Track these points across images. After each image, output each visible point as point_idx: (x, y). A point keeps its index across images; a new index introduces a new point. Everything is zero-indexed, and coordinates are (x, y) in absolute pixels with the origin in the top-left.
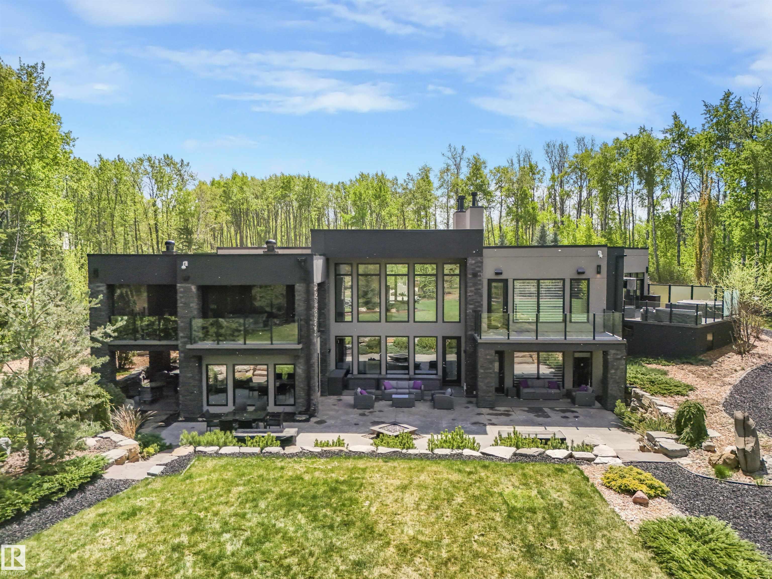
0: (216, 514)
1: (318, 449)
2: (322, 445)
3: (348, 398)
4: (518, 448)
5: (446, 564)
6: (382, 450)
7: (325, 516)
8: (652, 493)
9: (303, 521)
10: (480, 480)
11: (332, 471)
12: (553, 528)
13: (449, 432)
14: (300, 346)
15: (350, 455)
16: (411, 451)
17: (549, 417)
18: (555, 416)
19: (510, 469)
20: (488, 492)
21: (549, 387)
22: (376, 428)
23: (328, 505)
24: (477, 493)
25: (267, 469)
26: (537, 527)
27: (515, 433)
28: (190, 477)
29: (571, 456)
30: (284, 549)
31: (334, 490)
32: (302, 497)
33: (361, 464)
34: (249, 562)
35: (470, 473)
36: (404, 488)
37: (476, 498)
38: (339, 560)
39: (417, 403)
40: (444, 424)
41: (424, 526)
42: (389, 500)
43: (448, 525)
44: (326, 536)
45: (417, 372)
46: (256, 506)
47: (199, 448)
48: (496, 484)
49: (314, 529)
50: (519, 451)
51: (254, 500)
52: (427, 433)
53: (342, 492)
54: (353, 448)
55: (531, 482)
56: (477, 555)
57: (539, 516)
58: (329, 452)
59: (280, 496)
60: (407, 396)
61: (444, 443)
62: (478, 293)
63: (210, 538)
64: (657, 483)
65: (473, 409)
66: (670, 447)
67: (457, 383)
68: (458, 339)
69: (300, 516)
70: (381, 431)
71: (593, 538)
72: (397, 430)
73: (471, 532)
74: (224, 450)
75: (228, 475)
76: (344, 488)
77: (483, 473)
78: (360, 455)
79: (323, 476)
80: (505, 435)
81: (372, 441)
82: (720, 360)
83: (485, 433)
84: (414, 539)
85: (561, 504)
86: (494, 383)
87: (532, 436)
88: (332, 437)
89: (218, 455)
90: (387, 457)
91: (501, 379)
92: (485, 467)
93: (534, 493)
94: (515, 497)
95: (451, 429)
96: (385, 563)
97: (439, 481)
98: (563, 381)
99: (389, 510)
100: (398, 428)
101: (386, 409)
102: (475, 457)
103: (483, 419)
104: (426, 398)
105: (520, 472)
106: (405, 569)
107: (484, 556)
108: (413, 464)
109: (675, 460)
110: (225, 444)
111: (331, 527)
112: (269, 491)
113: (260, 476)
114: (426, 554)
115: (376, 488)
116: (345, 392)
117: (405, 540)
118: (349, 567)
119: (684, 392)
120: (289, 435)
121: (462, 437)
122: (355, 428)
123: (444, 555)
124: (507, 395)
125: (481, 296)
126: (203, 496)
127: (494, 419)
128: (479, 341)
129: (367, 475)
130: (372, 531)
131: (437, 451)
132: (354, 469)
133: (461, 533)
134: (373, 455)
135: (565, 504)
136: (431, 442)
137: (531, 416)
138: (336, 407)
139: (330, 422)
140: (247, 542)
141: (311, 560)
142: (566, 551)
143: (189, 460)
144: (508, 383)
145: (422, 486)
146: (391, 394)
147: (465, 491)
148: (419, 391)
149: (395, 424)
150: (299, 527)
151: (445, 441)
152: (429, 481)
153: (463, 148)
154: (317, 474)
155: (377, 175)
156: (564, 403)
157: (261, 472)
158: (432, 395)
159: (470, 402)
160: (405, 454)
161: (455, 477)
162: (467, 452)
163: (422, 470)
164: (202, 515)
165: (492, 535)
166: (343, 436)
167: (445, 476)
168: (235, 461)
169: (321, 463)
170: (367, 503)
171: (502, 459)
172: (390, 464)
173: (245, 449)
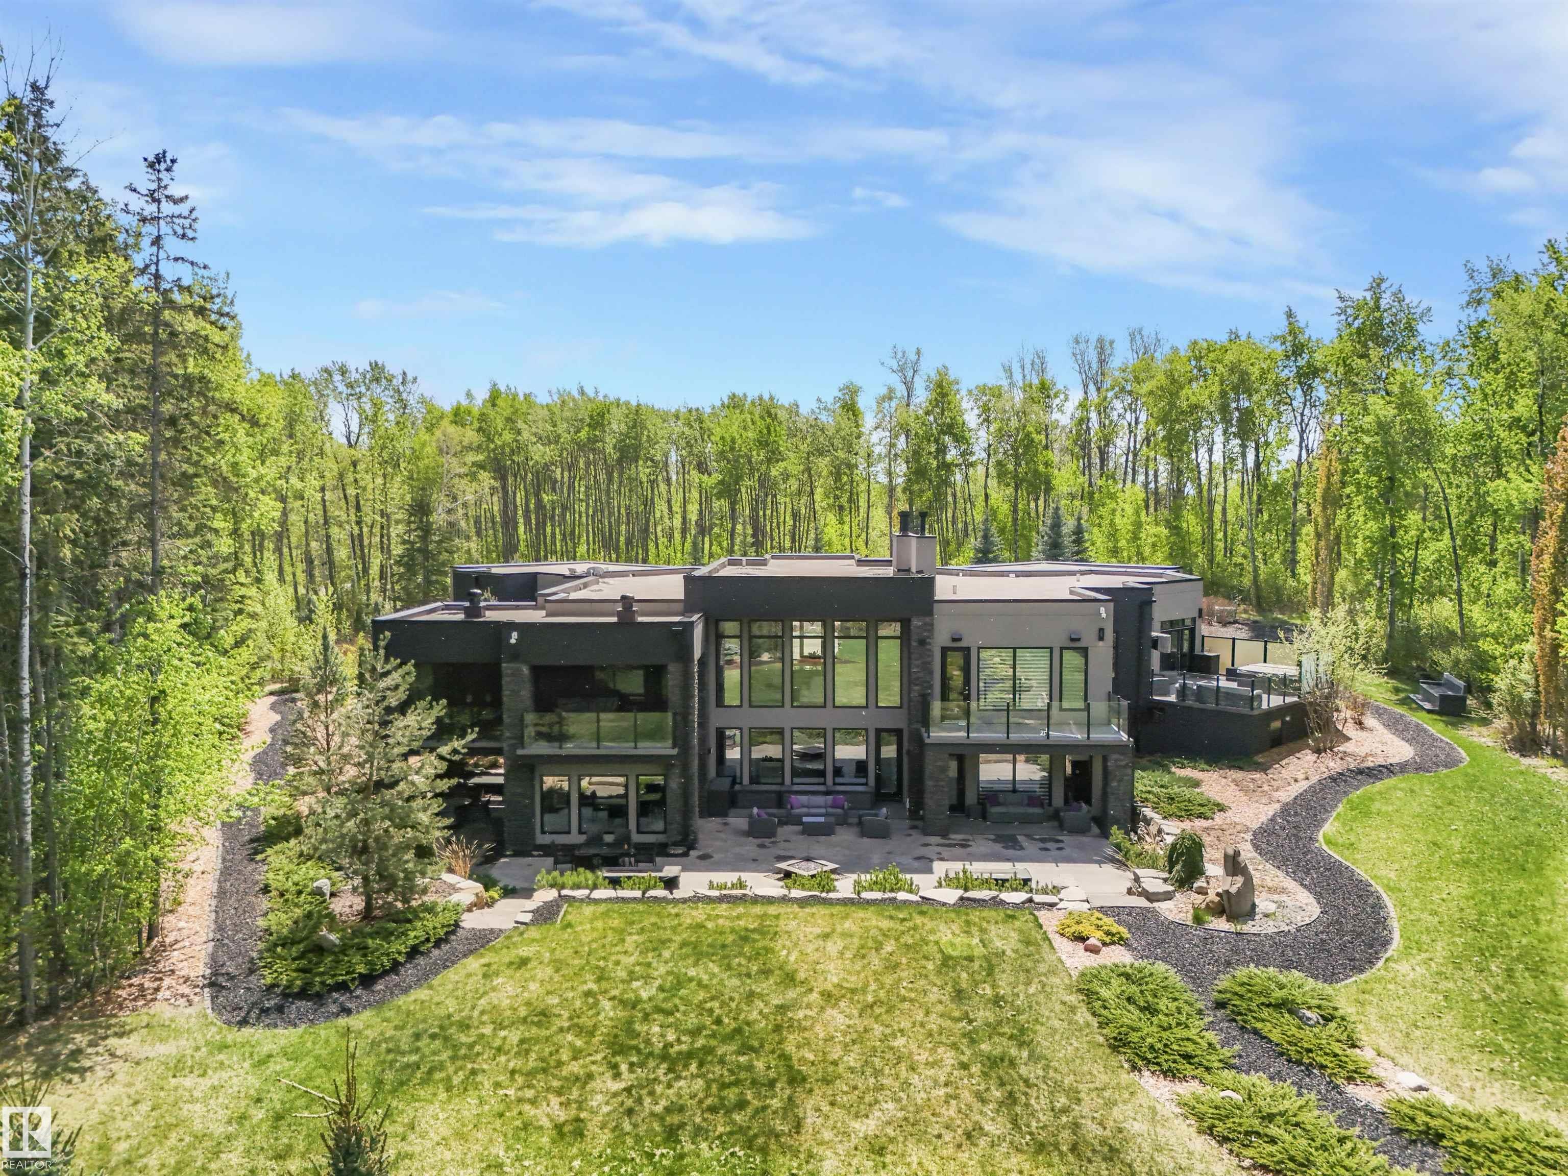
0: (617, 963)
1: (715, 893)
2: (720, 887)
3: (738, 821)
4: (966, 889)
5: (871, 1007)
6: (796, 893)
7: (740, 965)
8: (1107, 939)
9: (716, 970)
10: (915, 928)
11: (738, 917)
12: (988, 975)
13: (881, 870)
14: (675, 752)
15: (756, 900)
16: (832, 895)
17: (1022, 848)
18: (1031, 847)
19: (953, 915)
20: (923, 940)
21: (1029, 805)
22: (783, 865)
23: (741, 954)
24: (910, 941)
25: (658, 915)
26: (971, 975)
27: (965, 872)
28: (569, 925)
29: (1030, 900)
30: (702, 995)
31: (745, 939)
32: (709, 946)
33: (772, 910)
34: (668, 1006)
35: (904, 920)
36: (826, 936)
37: (908, 947)
38: (762, 1005)
39: (838, 829)
40: (876, 859)
41: (850, 973)
42: (810, 949)
43: (875, 973)
44: (743, 984)
45: (838, 780)
46: (660, 955)
47: (564, 892)
48: (932, 931)
49: (730, 977)
50: (967, 895)
51: (654, 950)
52: (853, 872)
53: (755, 941)
54: (760, 892)
55: (974, 930)
56: (904, 999)
57: (976, 965)
58: (730, 896)
59: (684, 944)
60: (822, 819)
61: (874, 885)
62: (927, 668)
63: (621, 986)
64: (1115, 928)
65: (917, 837)
66: (1151, 889)
67: (895, 798)
68: (898, 732)
69: (711, 965)
70: (791, 869)
71: (1028, 983)
72: (812, 868)
73: (900, 979)
74: (597, 894)
75: (616, 923)
76: (756, 936)
77: (919, 920)
78: (769, 900)
79: (728, 923)
80: (952, 875)
81: (781, 883)
82: (1283, 763)
83: (930, 871)
84: (839, 986)
85: (1004, 952)
86: (948, 798)
87: (986, 876)
88: (728, 877)
89: (589, 900)
90: (803, 902)
91: (961, 793)
92: (922, 913)
93: (976, 941)
94: (952, 945)
95: (883, 866)
96: (809, 1006)
97: (867, 930)
98: (1050, 796)
99: (810, 959)
100: (812, 865)
101: (794, 838)
102: (911, 902)
103: (929, 852)
104: (851, 820)
105: (964, 918)
106: (829, 1011)
107: (911, 1001)
108: (836, 910)
109: (1156, 905)
110: (595, 887)
111: (748, 975)
112: (670, 940)
113: (653, 924)
114: (852, 999)
115: (794, 937)
116: (733, 811)
117: (829, 987)
118: (773, 1010)
119: (1209, 814)
120: (671, 875)
121: (896, 878)
122: (754, 865)
123: (870, 999)
124: (968, 816)
125: (931, 673)
126: (594, 946)
127: (945, 852)
128: (927, 741)
129: (781, 922)
130: (793, 979)
131: (864, 895)
132: (765, 915)
133: (888, 980)
134: (784, 900)
135: (1009, 953)
136: (857, 883)
137: (998, 847)
138: (723, 835)
139: (717, 857)
140: (661, 989)
141: (733, 1005)
142: (997, 995)
143: (559, 907)
144: (971, 798)
145: (845, 935)
146: (800, 816)
147: (897, 939)
148: (839, 811)
149: (808, 859)
150: (713, 975)
151: (876, 883)
152: (854, 928)
153: (918, 352)
154: (721, 921)
155: (761, 398)
156: (1046, 829)
157: (653, 919)
158: (860, 817)
159: (914, 827)
160: (824, 899)
161: (885, 924)
162: (902, 896)
163: (847, 916)
164: (602, 963)
165: (922, 982)
166: (745, 876)
167: (874, 922)
168: (616, 907)
169: (723, 909)
170: (784, 952)
171: (944, 904)
172: (807, 910)
173: (621, 893)
